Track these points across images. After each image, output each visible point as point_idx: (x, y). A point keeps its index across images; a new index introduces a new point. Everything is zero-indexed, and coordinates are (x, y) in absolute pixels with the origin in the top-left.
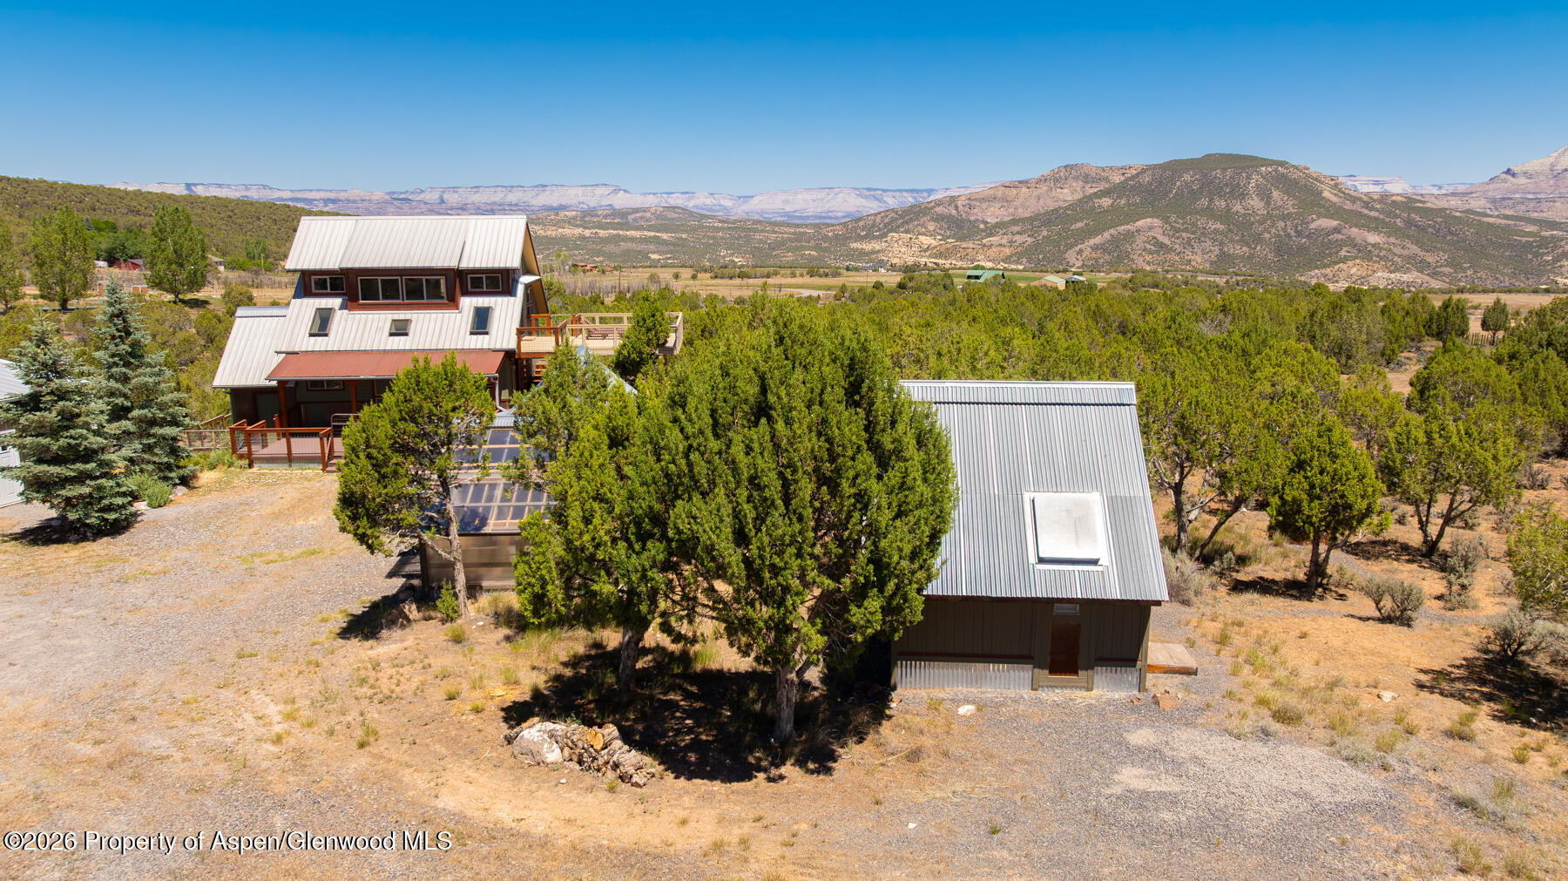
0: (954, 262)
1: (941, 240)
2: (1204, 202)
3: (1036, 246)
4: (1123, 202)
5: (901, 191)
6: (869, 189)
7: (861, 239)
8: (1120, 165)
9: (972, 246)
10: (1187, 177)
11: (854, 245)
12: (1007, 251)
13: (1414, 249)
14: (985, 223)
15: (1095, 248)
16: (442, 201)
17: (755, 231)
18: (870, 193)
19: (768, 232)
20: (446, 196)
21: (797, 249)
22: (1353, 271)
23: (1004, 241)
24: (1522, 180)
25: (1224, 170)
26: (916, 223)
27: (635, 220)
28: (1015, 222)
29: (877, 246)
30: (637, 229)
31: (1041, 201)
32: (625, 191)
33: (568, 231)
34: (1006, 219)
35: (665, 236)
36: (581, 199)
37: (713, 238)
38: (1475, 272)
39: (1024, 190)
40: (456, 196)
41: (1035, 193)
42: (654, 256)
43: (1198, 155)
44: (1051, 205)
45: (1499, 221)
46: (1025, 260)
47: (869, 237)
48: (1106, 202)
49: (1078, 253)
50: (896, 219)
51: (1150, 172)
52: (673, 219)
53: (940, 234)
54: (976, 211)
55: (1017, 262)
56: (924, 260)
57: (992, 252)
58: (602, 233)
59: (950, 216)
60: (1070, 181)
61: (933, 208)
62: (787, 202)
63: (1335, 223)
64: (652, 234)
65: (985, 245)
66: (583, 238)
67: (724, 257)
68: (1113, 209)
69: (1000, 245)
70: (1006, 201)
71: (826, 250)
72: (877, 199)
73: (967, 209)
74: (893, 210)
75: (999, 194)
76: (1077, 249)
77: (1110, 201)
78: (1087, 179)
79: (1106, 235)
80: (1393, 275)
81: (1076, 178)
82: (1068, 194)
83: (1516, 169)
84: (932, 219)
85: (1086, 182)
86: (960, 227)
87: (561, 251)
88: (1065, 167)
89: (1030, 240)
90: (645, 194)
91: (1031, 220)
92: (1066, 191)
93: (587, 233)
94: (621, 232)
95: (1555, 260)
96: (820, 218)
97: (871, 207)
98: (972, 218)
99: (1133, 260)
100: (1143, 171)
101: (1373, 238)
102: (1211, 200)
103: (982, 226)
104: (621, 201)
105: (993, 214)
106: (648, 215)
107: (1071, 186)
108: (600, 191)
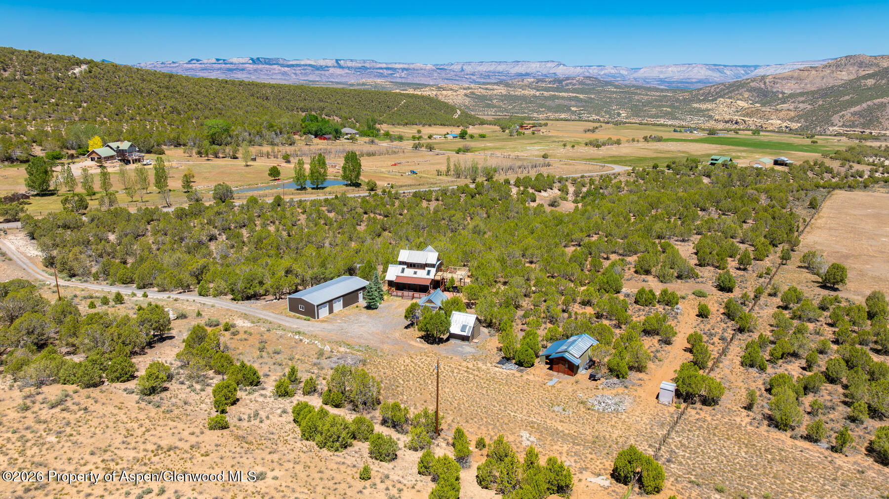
0: (755, 120)
1: (751, 104)
3: (813, 111)
4: (883, 82)
5: (737, 66)
6: (715, 65)
7: (700, 101)
9: (768, 110)
11: (695, 105)
12: (792, 114)
14: (783, 93)
15: (854, 114)
16: (462, 70)
17: (636, 94)
18: (717, 67)
19: (643, 95)
20: (464, 67)
21: (660, 106)
23: (791, 107)
26: (736, 92)
27: (567, 85)
28: (802, 94)
29: (709, 106)
30: (567, 91)
31: (824, 80)
32: (564, 65)
33: (526, 92)
34: (798, 91)
35: (581, 96)
36: (538, 69)
37: (610, 98)
39: (814, 72)
40: (470, 67)
41: (821, 75)
42: (573, 109)
44: (831, 82)
46: (803, 120)
47: (705, 100)
48: (870, 82)
49: (841, 117)
50: (724, 90)
52: (588, 85)
53: (751, 100)
54: (778, 85)
55: (797, 122)
56: (736, 117)
57: (781, 115)
58: (546, 94)
59: (760, 89)
60: (847, 67)
61: (749, 83)
62: (662, 72)
64: (574, 95)
65: (777, 110)
66: (535, 96)
67: (614, 110)
68: (875, 87)
69: (788, 110)
70: (799, 79)
71: (677, 108)
72: (720, 72)
73: (772, 84)
74: (722, 84)
75: (796, 74)
76: (841, 114)
77: (874, 81)
78: (861, 65)
79: (864, 105)
81: (853, 64)
82: (844, 76)
84: (748, 90)
85: (861, 67)
86: (765, 96)
87: (522, 104)
88: (846, 57)
89: (809, 107)
90: (576, 67)
91: (813, 93)
92: (844, 73)
93: (538, 93)
94: (556, 94)
96: (681, 83)
98: (775, 90)
99: (881, 123)
103: (780, 96)
104: (561, 71)
105: (789, 88)
106: (575, 81)
107: (848, 70)
108: (549, 65)
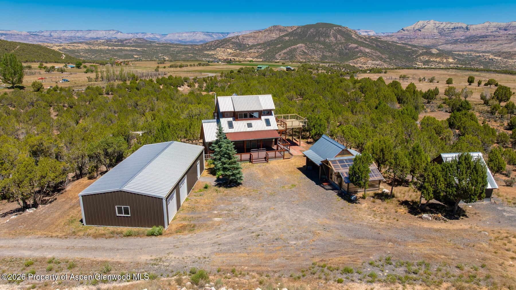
0: (240, 58)
1: (234, 51)
2: (317, 38)
3: (266, 52)
4: (292, 38)
5: (218, 33)
6: (207, 32)
7: (207, 50)
8: (290, 26)
9: (245, 53)
10: (312, 30)
11: (206, 52)
12: (257, 54)
13: (379, 54)
14: (249, 45)
15: (284, 53)
16: (51, 36)
17: (171, 47)
18: (207, 33)
19: (175, 47)
20: (52, 34)
21: (186, 53)
22: (362, 60)
23: (255, 51)
24: (406, 32)
25: (323, 28)
26: (226, 45)
27: (126, 43)
28: (258, 45)
29: (213, 52)
30: (128, 46)
31: (266, 37)
32: (121, 32)
33: (102, 47)
34: (255, 43)
35: (139, 49)
36: (105, 35)
37: (156, 50)
38: (396, 61)
39: (260, 34)
40: (56, 34)
41: (264, 35)
42: (135, 56)
43: (314, 23)
44: (269, 39)
45: (401, 45)
46: (262, 57)
47: (210, 49)
48: (287, 38)
49: (279, 55)
50: (219, 43)
51: (300, 29)
52: (140, 43)
53: (234, 49)
54: (245, 41)
55: (260, 58)
56: (230, 57)
57: (252, 55)
58: (115, 48)
59: (237, 42)
60: (275, 31)
61: (231, 40)
62: (179, 36)
63: (356, 45)
64: (134, 48)
65: (249, 53)
66: (108, 50)
67: (160, 56)
68: (290, 40)
69: (254, 52)
70: (255, 38)
71: (196, 54)
72: (210, 36)
73: (242, 40)
74: (218, 40)
75: (253, 35)
76: (279, 54)
77: (288, 38)
78: (280, 30)
79: (288, 49)
80: (373, 62)
81: (277, 30)
82: (275, 36)
83: (405, 29)
84: (231, 44)
85: (280, 31)
86: (240, 46)
87: (101, 55)
88: (273, 26)
89: (264, 51)
90: (128, 34)
91: (264, 44)
92: (274, 34)
93: (110, 48)
94: (122, 48)
95: (417, 57)
96: (191, 42)
97: (209, 39)
98: (244, 43)
99: (296, 57)
100: (298, 28)
101: (367, 50)
102: (319, 38)
103: (247, 46)
104: (120, 36)
105: (251, 42)
106: (131, 41)
107: (275, 33)
108: (111, 32)
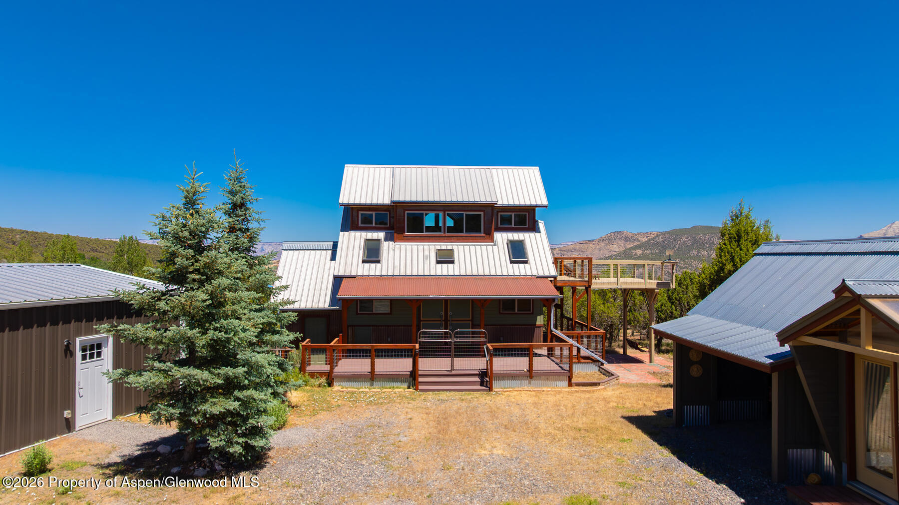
2: (695, 252)
4: (648, 252)
8: (645, 232)
10: (684, 239)
25: (705, 235)
31: (601, 252)
39: (591, 245)
41: (598, 247)
43: (689, 226)
44: (607, 254)
48: (639, 252)
51: (663, 236)
60: (616, 241)
68: (643, 256)
70: (581, 251)
75: (577, 247)
77: (642, 252)
78: (626, 239)
81: (620, 239)
82: (616, 248)
85: (627, 241)
88: (614, 233)
92: (615, 246)
100: (658, 235)
102: (698, 251)
107: (618, 243)
